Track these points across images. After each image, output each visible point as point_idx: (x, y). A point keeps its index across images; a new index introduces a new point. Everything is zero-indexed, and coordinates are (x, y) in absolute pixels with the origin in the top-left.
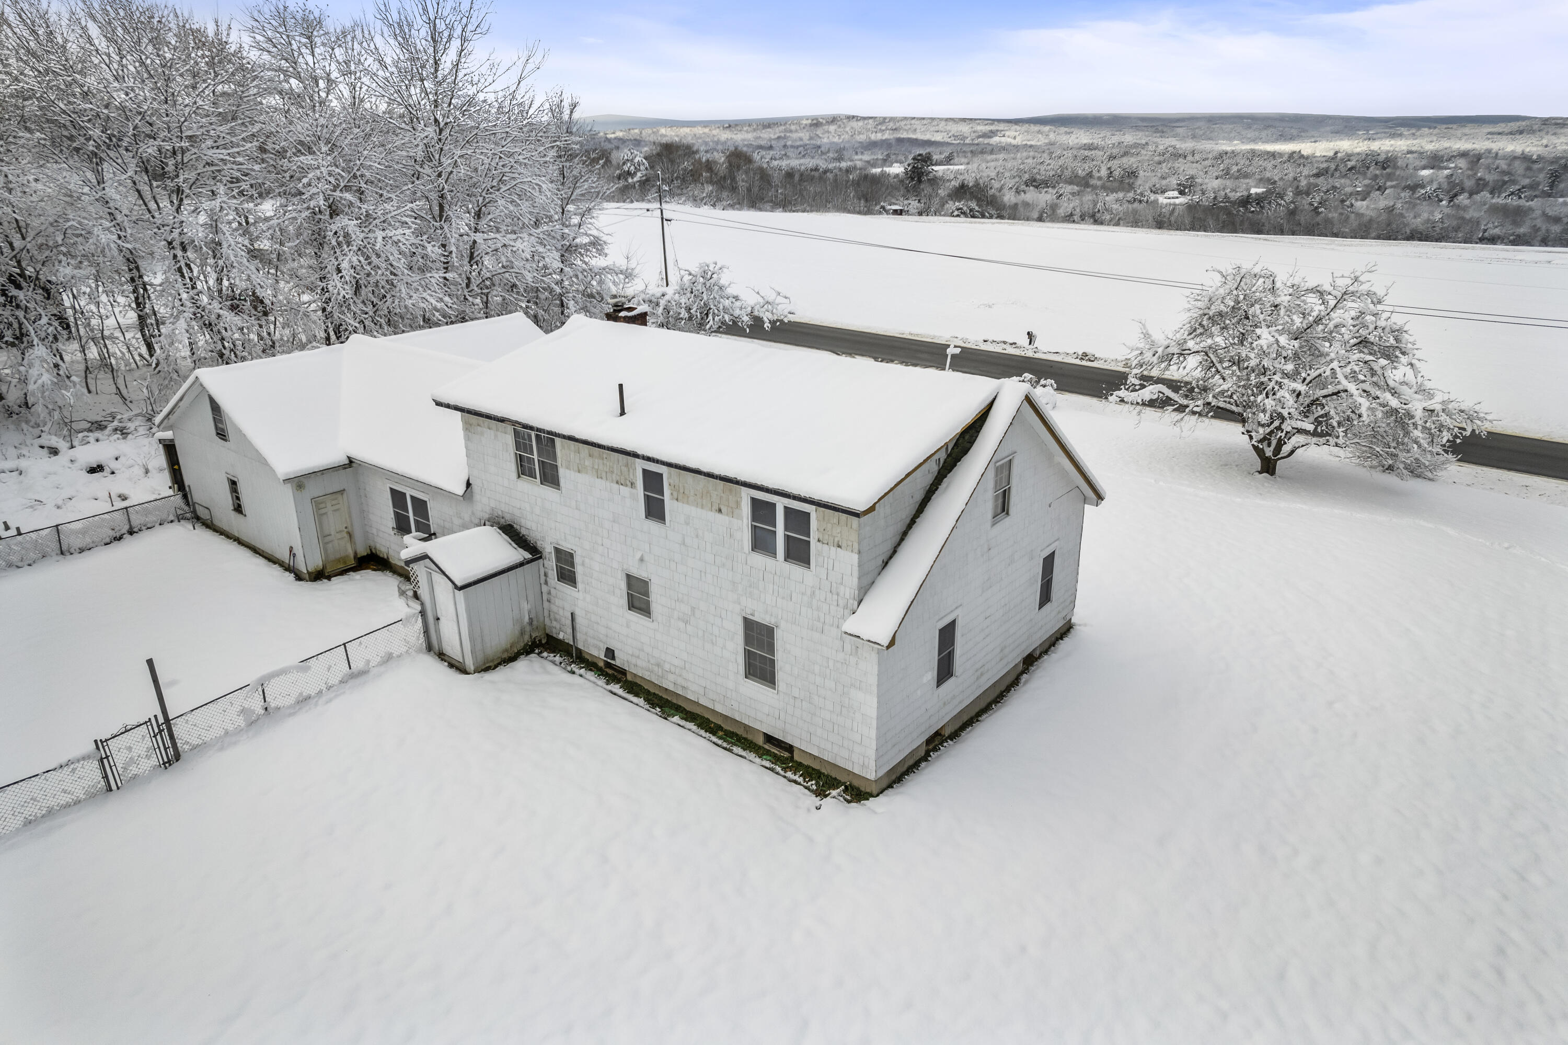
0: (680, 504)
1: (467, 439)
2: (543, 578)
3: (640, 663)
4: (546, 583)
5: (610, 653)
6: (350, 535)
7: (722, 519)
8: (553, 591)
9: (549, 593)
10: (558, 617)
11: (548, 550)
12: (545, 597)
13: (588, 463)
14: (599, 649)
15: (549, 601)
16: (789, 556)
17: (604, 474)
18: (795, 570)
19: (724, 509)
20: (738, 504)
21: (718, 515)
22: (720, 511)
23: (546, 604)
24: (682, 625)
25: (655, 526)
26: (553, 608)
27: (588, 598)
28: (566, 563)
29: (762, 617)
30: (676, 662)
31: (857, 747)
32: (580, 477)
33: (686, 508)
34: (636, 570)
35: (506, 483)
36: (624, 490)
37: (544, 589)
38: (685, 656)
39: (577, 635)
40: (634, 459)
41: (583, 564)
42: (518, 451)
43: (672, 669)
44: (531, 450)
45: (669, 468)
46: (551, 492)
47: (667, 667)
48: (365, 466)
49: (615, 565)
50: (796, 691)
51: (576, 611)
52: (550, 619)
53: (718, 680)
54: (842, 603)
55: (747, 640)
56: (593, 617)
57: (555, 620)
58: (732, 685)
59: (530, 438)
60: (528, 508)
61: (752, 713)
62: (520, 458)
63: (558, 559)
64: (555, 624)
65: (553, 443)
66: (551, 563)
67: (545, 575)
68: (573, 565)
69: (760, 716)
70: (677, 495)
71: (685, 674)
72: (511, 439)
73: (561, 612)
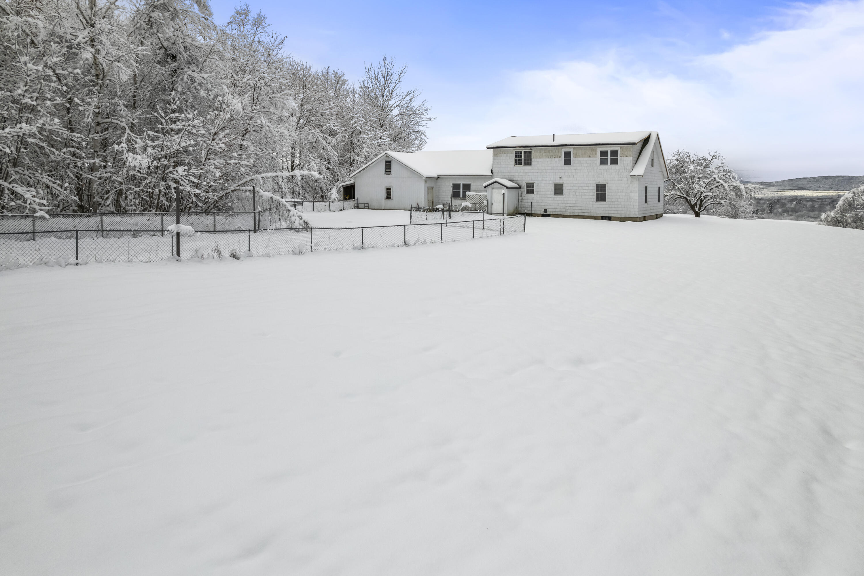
0: (576, 158)
1: (494, 159)
2: (520, 195)
3: (557, 210)
4: (521, 196)
5: (545, 211)
6: (433, 202)
7: (591, 159)
8: (524, 198)
9: (522, 199)
10: (524, 206)
11: (524, 185)
12: (520, 201)
13: (544, 154)
14: (540, 211)
15: (521, 202)
16: (611, 163)
17: (550, 157)
18: (614, 166)
19: (591, 156)
20: (596, 154)
22: (590, 157)
23: (520, 203)
24: (574, 193)
25: (567, 167)
26: (523, 203)
27: (538, 196)
28: (530, 187)
29: (602, 182)
30: (571, 205)
31: (632, 210)
32: (540, 160)
33: (579, 159)
34: (558, 181)
35: (509, 169)
36: (556, 159)
37: (520, 198)
38: (575, 202)
39: (533, 209)
40: (562, 148)
41: (538, 186)
42: (516, 157)
43: (569, 208)
44: (521, 157)
45: (574, 148)
46: (528, 167)
47: (567, 208)
48: (444, 178)
49: (551, 182)
50: (613, 200)
51: (533, 201)
52: (521, 207)
53: (586, 206)
54: (627, 171)
55: (597, 190)
56: (540, 201)
57: (523, 207)
58: (591, 206)
59: (521, 153)
60: (517, 174)
61: (598, 212)
62: (516, 160)
63: (527, 187)
64: (523, 209)
65: (530, 152)
66: (524, 189)
67: (521, 194)
68: (533, 187)
69: (600, 212)
70: (576, 156)
71: (574, 208)
72: (513, 155)
73: (526, 204)
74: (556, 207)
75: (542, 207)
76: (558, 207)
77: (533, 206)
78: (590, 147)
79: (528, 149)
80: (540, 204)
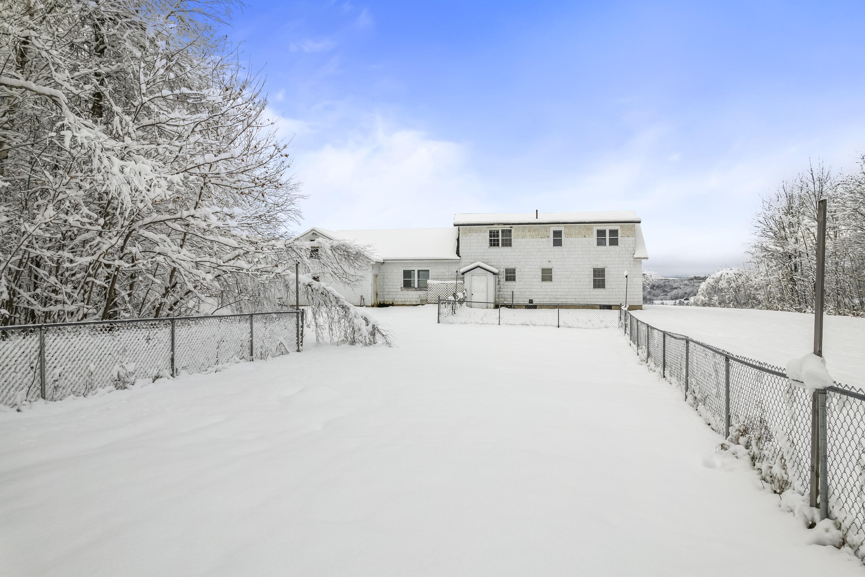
0: (568, 239)
2: (497, 283)
3: (545, 300)
4: (499, 284)
5: (531, 301)
6: (377, 294)
7: (587, 239)
8: (502, 287)
9: (500, 288)
10: (503, 296)
11: (502, 270)
12: (497, 291)
13: (528, 234)
14: (525, 301)
15: (499, 291)
16: (610, 244)
17: (535, 237)
18: (614, 247)
19: (586, 236)
20: (592, 233)
21: (585, 238)
23: (497, 293)
24: (566, 279)
25: (557, 248)
26: (501, 293)
27: (521, 283)
28: (510, 273)
29: (600, 266)
30: (562, 294)
31: (636, 297)
32: (523, 240)
33: (571, 239)
34: (547, 266)
35: (482, 251)
36: (544, 240)
37: (498, 287)
38: (567, 290)
39: (514, 300)
40: (551, 226)
41: (520, 271)
42: (491, 236)
43: (561, 297)
44: (498, 236)
45: (565, 227)
46: (507, 249)
47: (559, 297)
48: (391, 263)
49: (537, 267)
50: (613, 287)
51: (515, 290)
52: (499, 298)
53: (582, 293)
54: (630, 253)
55: (595, 276)
56: (523, 290)
57: (502, 298)
58: (587, 293)
59: (498, 232)
60: (492, 257)
61: (596, 300)
62: (491, 240)
63: (506, 273)
64: (501, 299)
65: (510, 231)
66: (503, 277)
67: (499, 281)
68: (514, 273)
69: (599, 300)
70: (569, 235)
71: (567, 297)
72: (488, 234)
73: (505, 293)
74: (544, 296)
75: (527, 296)
76: (547, 297)
77: (514, 296)
78: (585, 226)
79: (507, 227)
80: (524, 293)
